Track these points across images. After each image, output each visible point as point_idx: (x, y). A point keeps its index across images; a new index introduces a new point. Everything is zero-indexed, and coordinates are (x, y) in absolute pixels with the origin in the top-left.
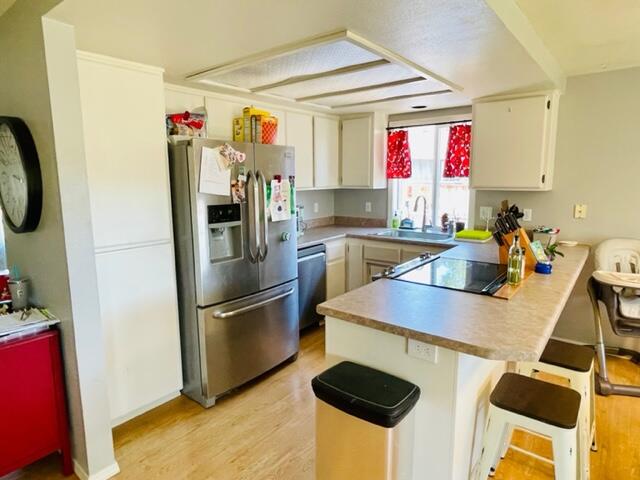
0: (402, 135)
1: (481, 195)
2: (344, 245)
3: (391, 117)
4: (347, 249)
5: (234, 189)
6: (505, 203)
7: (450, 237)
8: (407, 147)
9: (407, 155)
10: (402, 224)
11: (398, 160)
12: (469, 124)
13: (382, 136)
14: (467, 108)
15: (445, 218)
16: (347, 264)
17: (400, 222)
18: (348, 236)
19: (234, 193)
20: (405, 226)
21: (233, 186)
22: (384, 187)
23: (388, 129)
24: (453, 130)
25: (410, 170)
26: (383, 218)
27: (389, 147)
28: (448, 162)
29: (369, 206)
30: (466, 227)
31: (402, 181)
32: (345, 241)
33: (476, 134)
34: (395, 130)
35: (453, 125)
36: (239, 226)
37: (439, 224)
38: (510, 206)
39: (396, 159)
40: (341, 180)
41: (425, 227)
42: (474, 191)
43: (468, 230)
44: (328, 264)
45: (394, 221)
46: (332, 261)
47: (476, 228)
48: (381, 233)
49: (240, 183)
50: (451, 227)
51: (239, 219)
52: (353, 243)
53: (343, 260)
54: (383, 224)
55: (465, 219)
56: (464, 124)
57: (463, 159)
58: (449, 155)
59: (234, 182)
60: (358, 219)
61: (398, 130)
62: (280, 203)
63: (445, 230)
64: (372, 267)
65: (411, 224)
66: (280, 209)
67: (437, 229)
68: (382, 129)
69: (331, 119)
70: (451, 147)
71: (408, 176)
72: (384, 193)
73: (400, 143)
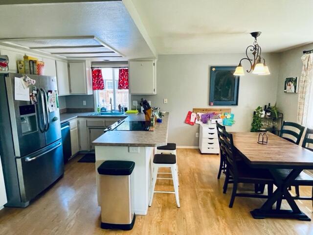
0: (99, 71)
1: (133, 97)
2: (76, 121)
3: (93, 63)
4: (78, 123)
5: (31, 97)
6: (142, 99)
7: (123, 114)
8: (101, 76)
9: (102, 80)
10: (101, 110)
11: (98, 82)
12: (127, 68)
13: (89, 71)
14: (126, 62)
15: (120, 106)
16: (79, 130)
17: (100, 109)
18: (78, 117)
19: (32, 100)
20: (103, 110)
21: (30, 96)
22: (92, 94)
23: (92, 68)
24: (121, 71)
25: (103, 86)
26: (92, 107)
27: (93, 76)
28: (119, 83)
29: (85, 103)
30: (128, 109)
31: (100, 91)
32: (77, 119)
33: (130, 72)
34: (95, 69)
35: (120, 69)
36: (35, 116)
37: (117, 108)
38: (144, 100)
39: (97, 81)
40: (70, 91)
41: (112, 110)
42: (130, 95)
43: (129, 110)
44: (71, 131)
45: (98, 109)
46: (72, 129)
47: (132, 109)
48: (93, 114)
49: (34, 95)
50: (123, 109)
51: (35, 112)
52: (81, 120)
53: (77, 128)
54: (92, 110)
55: (127, 106)
56: (125, 68)
57: (125, 82)
58: (119, 80)
59: (31, 94)
60: (79, 109)
61: (97, 69)
62: (52, 103)
63: (120, 111)
64: (91, 130)
65: (105, 109)
66: (52, 106)
67: (117, 111)
68: (89, 68)
69: (64, 62)
70: (120, 77)
71: (103, 89)
72: (92, 96)
73: (98, 74)
